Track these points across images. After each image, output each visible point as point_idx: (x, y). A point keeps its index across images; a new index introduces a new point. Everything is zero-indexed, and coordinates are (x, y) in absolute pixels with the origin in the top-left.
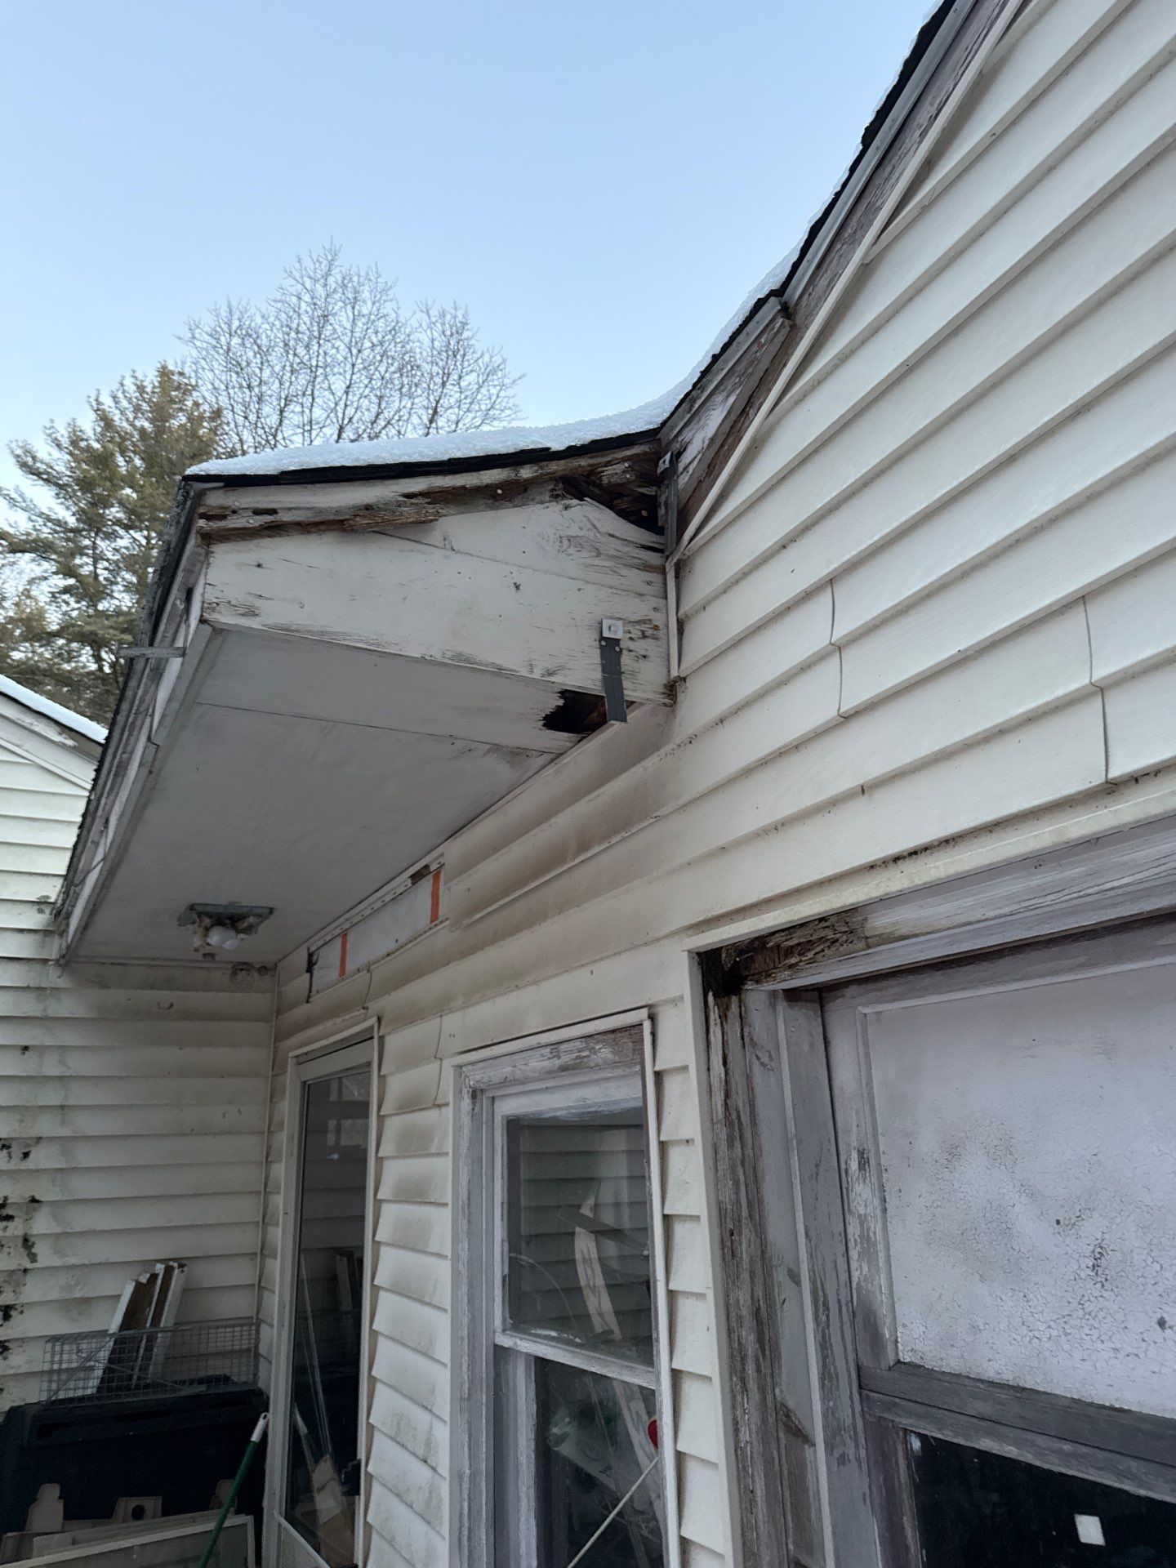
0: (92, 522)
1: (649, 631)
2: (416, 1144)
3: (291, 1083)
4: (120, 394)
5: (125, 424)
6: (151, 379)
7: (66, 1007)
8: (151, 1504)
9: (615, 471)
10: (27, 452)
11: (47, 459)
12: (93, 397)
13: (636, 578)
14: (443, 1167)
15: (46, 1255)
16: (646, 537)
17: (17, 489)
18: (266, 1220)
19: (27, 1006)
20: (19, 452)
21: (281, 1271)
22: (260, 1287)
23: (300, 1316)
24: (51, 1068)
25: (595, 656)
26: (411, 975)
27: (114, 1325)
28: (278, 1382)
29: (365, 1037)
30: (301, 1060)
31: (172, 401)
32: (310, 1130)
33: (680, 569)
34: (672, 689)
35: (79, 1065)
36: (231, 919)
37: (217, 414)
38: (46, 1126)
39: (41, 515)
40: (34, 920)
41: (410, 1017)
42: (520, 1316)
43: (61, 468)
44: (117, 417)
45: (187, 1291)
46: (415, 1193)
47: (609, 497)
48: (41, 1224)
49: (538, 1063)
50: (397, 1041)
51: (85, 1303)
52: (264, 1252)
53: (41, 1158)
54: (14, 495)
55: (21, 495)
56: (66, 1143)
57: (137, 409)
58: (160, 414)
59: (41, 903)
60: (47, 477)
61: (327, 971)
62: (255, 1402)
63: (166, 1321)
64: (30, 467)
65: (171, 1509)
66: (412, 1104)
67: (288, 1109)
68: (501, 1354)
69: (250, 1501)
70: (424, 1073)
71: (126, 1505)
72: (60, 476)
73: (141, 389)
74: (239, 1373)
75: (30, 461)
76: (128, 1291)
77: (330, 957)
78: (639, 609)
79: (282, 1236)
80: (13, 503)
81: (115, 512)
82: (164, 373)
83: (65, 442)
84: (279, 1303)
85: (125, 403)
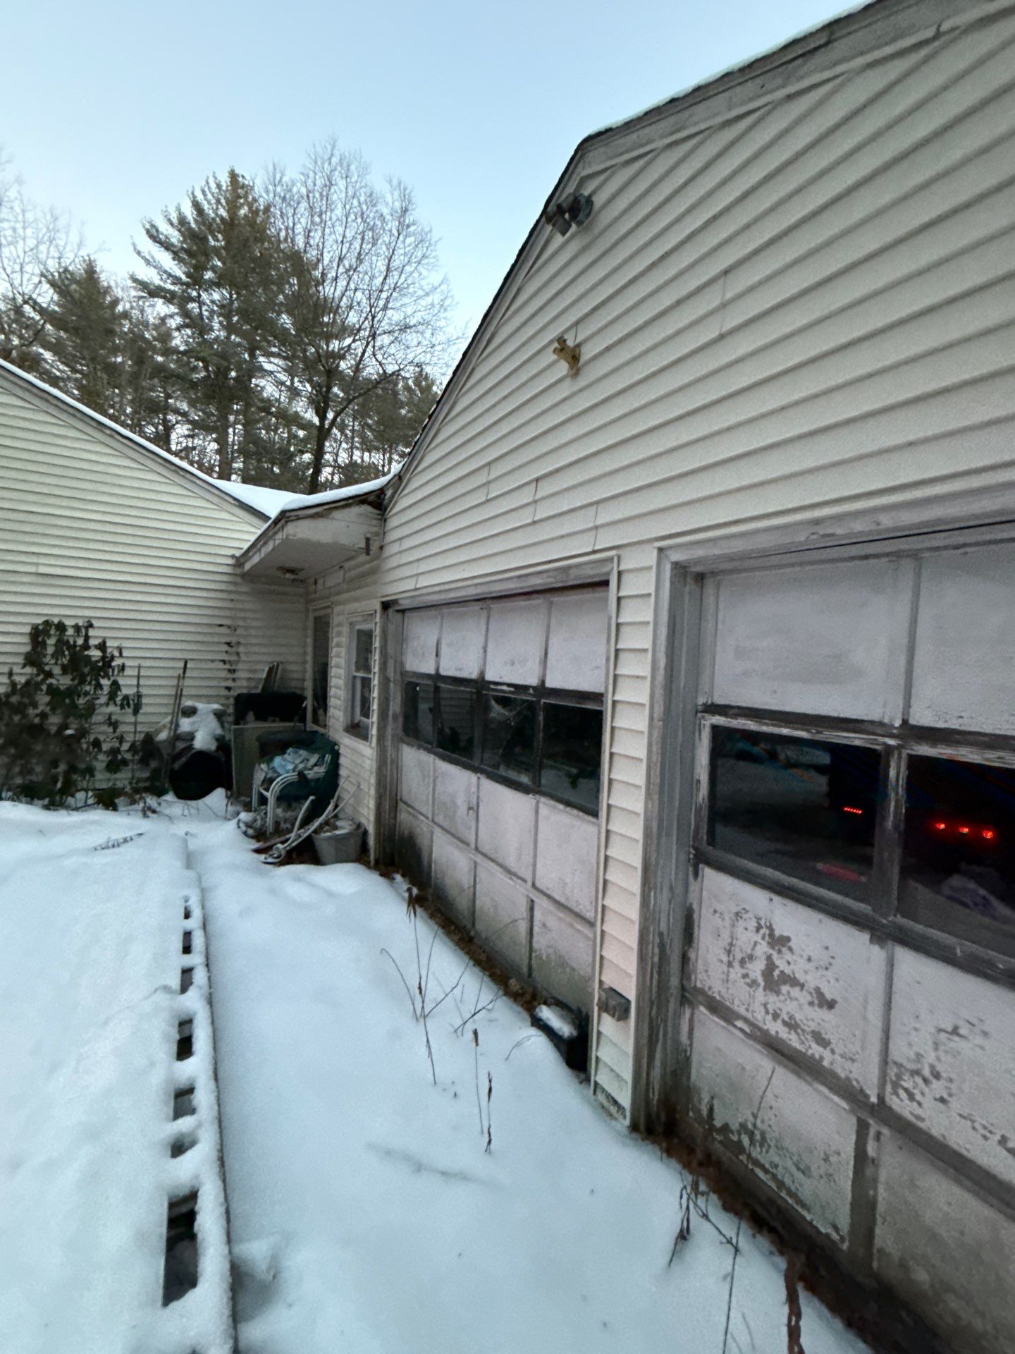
0: (196, 280)
1: (377, 534)
2: (339, 634)
3: (311, 616)
4: (206, 189)
5: (211, 212)
6: (225, 180)
7: (244, 589)
8: (277, 719)
9: (371, 498)
10: (153, 226)
11: (165, 232)
12: (190, 193)
13: (374, 522)
14: (344, 639)
15: (243, 658)
16: (378, 512)
17: (149, 252)
18: (305, 653)
19: (231, 588)
20: (148, 226)
21: (309, 667)
22: (304, 671)
23: (315, 680)
24: (240, 606)
25: (364, 541)
26: (338, 593)
27: (264, 675)
28: (309, 694)
29: (328, 607)
30: (315, 610)
31: (239, 197)
32: (316, 630)
33: (385, 520)
34: (381, 548)
35: (247, 606)
36: (292, 571)
37: (267, 209)
38: (240, 623)
39: (165, 272)
40: (231, 561)
41: (339, 603)
42: (358, 670)
43: (174, 241)
44: (206, 206)
45: (284, 670)
46: (338, 645)
47: (370, 504)
48: (241, 649)
49: (360, 619)
50: (337, 609)
51: (254, 671)
52: (305, 662)
53: (239, 631)
54: (148, 257)
55: (153, 257)
56: (247, 628)
57: (218, 202)
58: (233, 206)
59: (233, 556)
60: (167, 246)
61: (320, 586)
62: (303, 698)
63: (278, 676)
64: (154, 235)
65: (283, 720)
66: (339, 625)
67: (310, 624)
68: (355, 677)
69: (303, 720)
70: (341, 618)
71: (271, 718)
72: (173, 245)
73: (219, 186)
74: (298, 692)
75: (154, 231)
76: (267, 669)
77: (320, 582)
78: (376, 529)
79: (309, 658)
80: (148, 262)
81: (209, 275)
82: (233, 176)
83: (175, 221)
84: (309, 675)
85: (210, 196)
